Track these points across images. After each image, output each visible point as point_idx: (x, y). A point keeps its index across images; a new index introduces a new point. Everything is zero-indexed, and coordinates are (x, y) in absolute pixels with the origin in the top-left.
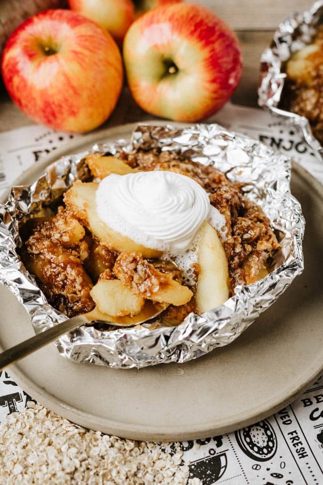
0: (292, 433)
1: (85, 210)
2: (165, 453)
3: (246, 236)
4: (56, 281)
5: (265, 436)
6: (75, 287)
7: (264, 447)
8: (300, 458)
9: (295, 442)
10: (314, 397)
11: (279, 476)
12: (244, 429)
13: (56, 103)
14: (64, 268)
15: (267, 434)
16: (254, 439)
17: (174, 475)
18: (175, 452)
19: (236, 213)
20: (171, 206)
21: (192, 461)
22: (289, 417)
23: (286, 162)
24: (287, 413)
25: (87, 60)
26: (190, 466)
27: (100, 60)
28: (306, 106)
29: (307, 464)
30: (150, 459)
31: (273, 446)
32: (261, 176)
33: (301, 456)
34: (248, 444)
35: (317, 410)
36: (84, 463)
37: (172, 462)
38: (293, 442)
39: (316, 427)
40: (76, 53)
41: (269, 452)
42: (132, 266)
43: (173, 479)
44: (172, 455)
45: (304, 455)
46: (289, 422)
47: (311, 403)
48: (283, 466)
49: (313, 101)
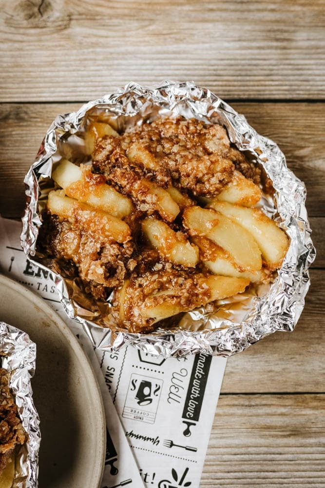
49: (73, 247)
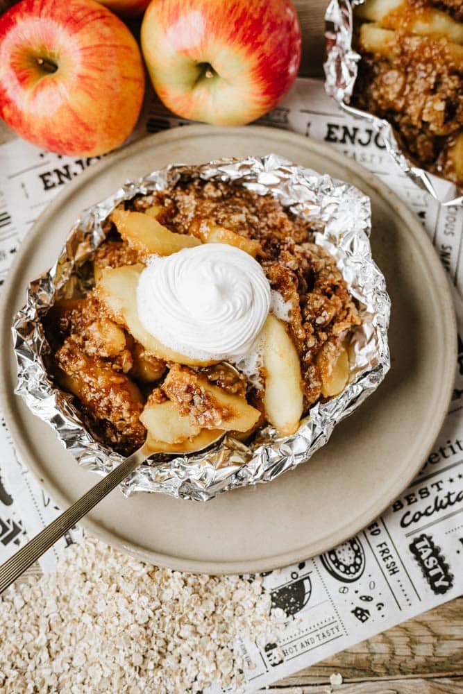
0: (381, 546)
1: (122, 316)
2: (243, 580)
3: (319, 321)
4: (99, 407)
5: (352, 551)
6: (121, 413)
7: (351, 565)
8: (391, 574)
9: (385, 555)
11: (368, 599)
13: (64, 141)
14: (107, 394)
15: (353, 549)
16: (339, 556)
17: (255, 605)
18: (254, 578)
19: (306, 284)
20: (227, 315)
21: (273, 588)
23: (364, 204)
25: (97, 86)
26: (271, 594)
27: (114, 80)
28: (387, 93)
29: (399, 581)
30: (228, 590)
31: (361, 563)
32: (332, 218)
33: (391, 572)
34: (334, 562)
35: (408, 513)
36: (157, 612)
37: (252, 591)
38: (382, 555)
39: (408, 535)
40: (81, 77)
41: (357, 571)
42: (187, 397)
43: (254, 611)
44: (250, 582)
45: (395, 570)
46: (377, 532)
47: (402, 506)
48: (372, 586)
49: (397, 88)
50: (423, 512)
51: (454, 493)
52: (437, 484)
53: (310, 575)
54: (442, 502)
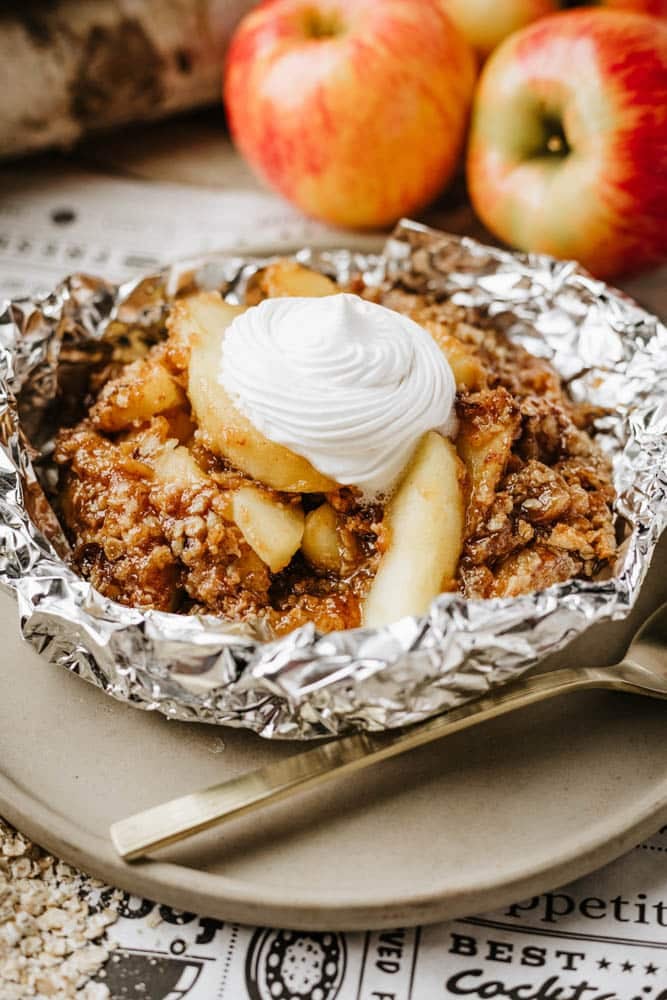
0: (381, 996)
2: (82, 900)
5: (318, 972)
10: (489, 942)
12: (281, 933)
15: (324, 970)
16: (287, 965)
17: (66, 956)
21: (123, 945)
22: (399, 956)
24: (400, 945)
26: (111, 954)
30: (41, 897)
34: (269, 969)
35: (477, 973)
37: (81, 927)
43: (59, 965)
44: (92, 911)
46: (392, 968)
47: (473, 952)
50: (508, 987)
51: (595, 989)
52: (570, 956)
53: (207, 964)
54: (560, 990)
